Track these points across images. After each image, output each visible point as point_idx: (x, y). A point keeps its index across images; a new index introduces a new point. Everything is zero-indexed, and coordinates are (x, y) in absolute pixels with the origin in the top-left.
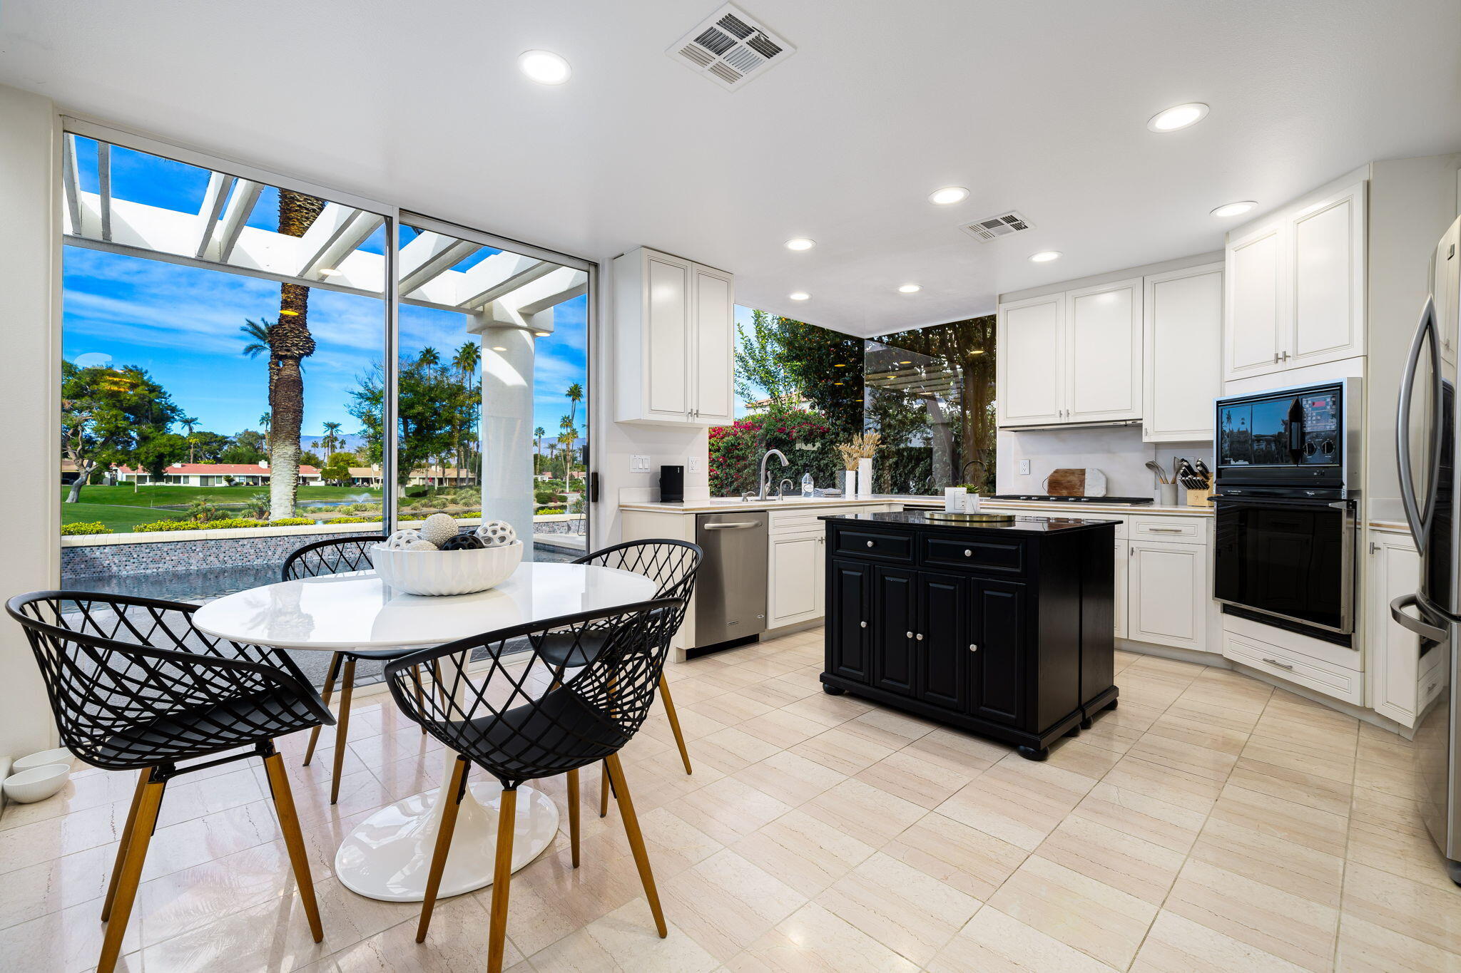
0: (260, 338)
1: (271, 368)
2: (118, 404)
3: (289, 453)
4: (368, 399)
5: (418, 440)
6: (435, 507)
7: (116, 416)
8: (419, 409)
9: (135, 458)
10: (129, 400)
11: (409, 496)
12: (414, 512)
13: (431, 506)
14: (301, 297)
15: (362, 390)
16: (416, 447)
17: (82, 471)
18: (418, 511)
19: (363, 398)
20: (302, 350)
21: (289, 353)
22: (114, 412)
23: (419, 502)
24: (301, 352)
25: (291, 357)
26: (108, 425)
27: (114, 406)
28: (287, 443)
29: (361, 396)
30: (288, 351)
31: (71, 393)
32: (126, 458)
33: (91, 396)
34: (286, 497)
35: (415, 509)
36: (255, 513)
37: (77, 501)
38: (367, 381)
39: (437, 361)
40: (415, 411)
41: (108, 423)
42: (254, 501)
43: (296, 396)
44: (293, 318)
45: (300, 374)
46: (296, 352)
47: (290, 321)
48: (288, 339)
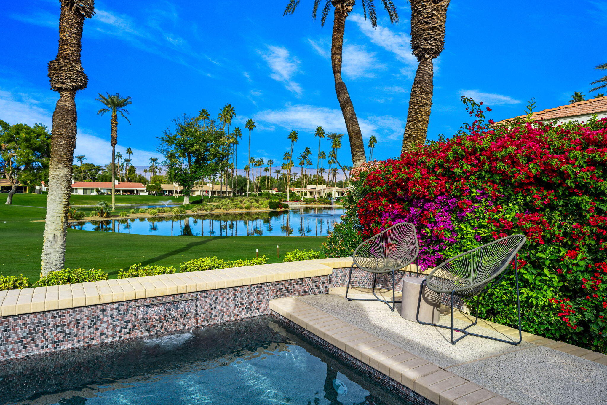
0: (106, 104)
1: (112, 123)
2: (30, 146)
4: (167, 141)
5: (197, 167)
6: (206, 210)
7: (28, 153)
8: (197, 147)
10: (35, 143)
11: (191, 203)
12: (194, 213)
13: (204, 210)
14: (74, 36)
15: (164, 136)
16: (195, 172)
17: (13, 186)
18: (196, 213)
19: (163, 140)
20: (74, 82)
21: (64, 86)
22: (27, 151)
23: (196, 207)
24: (74, 84)
25: (66, 89)
26: (24, 159)
27: (28, 147)
29: (163, 139)
30: (63, 83)
31: (6, 139)
33: (16, 142)
35: (194, 211)
37: (11, 204)
38: (166, 129)
39: (208, 117)
40: (194, 148)
41: (24, 157)
42: (98, 206)
43: (70, 124)
44: (68, 54)
45: (74, 104)
46: (70, 84)
47: (65, 57)
48: (62, 73)
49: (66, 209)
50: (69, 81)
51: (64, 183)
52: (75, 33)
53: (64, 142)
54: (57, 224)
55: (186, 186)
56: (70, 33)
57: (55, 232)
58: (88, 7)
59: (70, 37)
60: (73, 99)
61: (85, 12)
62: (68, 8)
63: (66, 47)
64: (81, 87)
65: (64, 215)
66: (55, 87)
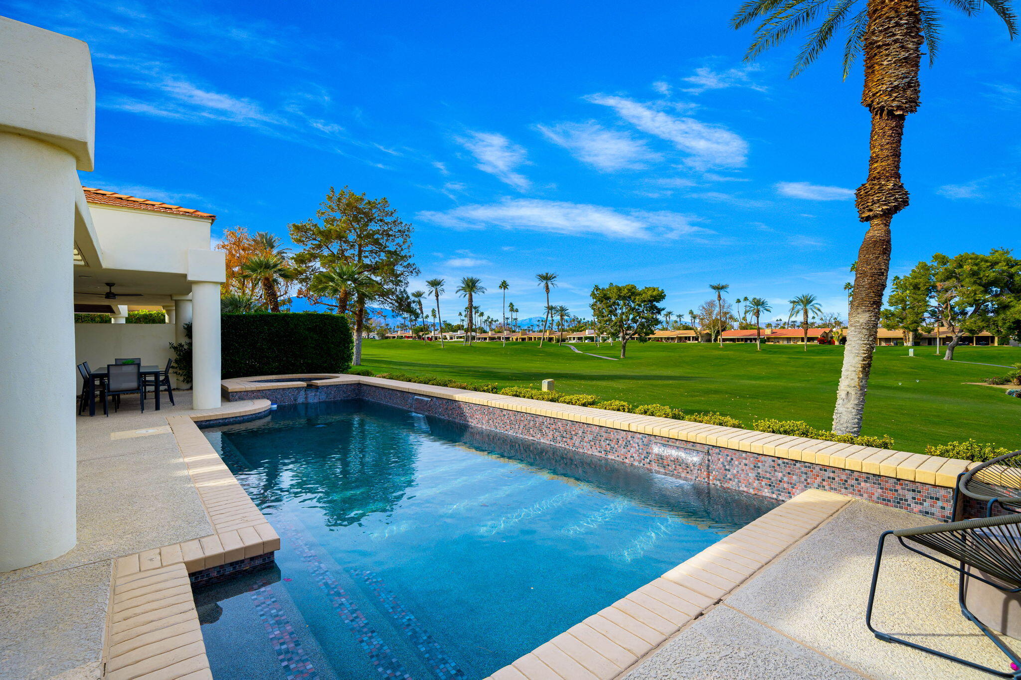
2: (978, 281)
3: (861, 321)
9: (994, 324)
10: (988, 276)
17: (955, 336)
20: (885, 205)
21: (871, 213)
22: (974, 288)
24: (885, 207)
25: (875, 217)
26: (967, 299)
27: (975, 283)
28: (860, 310)
30: (871, 210)
31: (943, 277)
32: (985, 325)
33: (957, 278)
34: (854, 369)
37: (952, 359)
41: (968, 297)
43: (877, 258)
44: (878, 173)
45: (888, 232)
46: (878, 209)
47: (874, 177)
48: (869, 199)
49: (866, 362)
50: (877, 205)
51: (864, 331)
52: (888, 143)
54: (852, 379)
56: (882, 146)
57: (849, 389)
58: (904, 101)
59: (882, 150)
60: (888, 226)
61: (902, 109)
62: (878, 117)
63: (876, 165)
64: (896, 209)
65: (861, 369)
66: (862, 218)
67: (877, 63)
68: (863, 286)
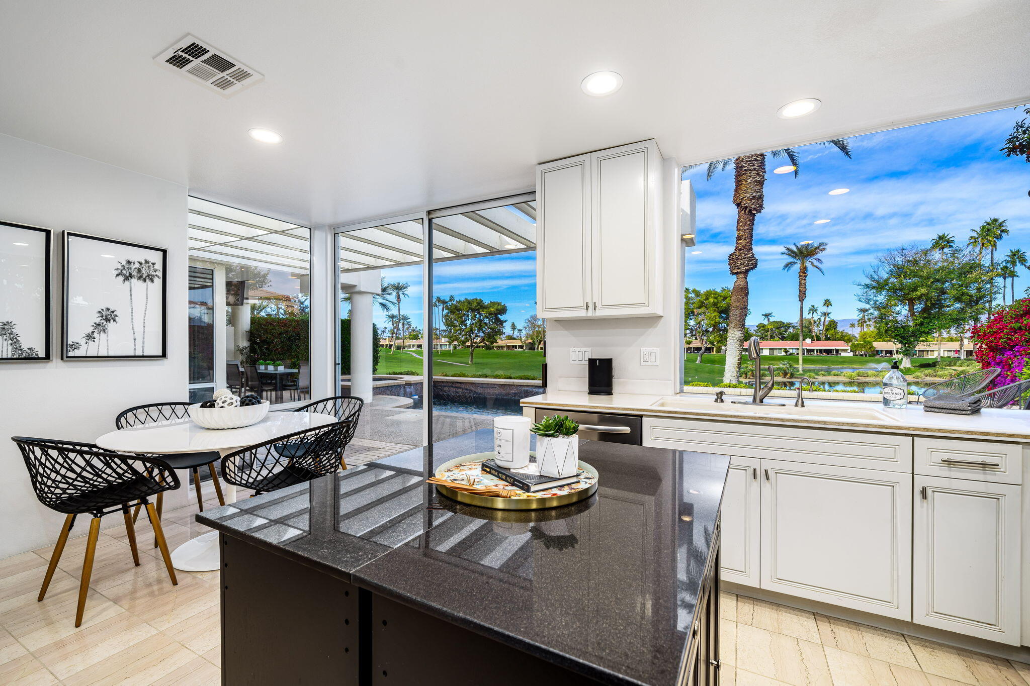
1: (800, 276)
2: (717, 309)
3: (736, 336)
4: (873, 288)
5: (924, 318)
6: (940, 377)
7: (715, 316)
8: (923, 290)
10: (722, 307)
11: (915, 367)
12: (916, 380)
13: (935, 376)
14: (747, 231)
15: (868, 282)
16: (922, 324)
17: (703, 347)
18: (920, 380)
19: (868, 287)
20: (747, 266)
21: (739, 271)
22: (714, 314)
23: (922, 371)
24: (747, 268)
25: (741, 273)
26: (712, 321)
27: (715, 311)
28: (735, 330)
29: (867, 286)
30: (739, 269)
31: (697, 305)
33: (706, 307)
35: (917, 377)
36: (781, 374)
37: (701, 363)
38: (873, 273)
39: (951, 244)
40: (919, 293)
42: (781, 366)
43: (743, 298)
44: (743, 246)
45: (747, 282)
46: (743, 269)
47: (740, 249)
48: (738, 262)
49: (739, 362)
50: (743, 266)
51: (738, 342)
52: (748, 229)
53: (738, 312)
55: (906, 343)
56: (745, 230)
57: (731, 378)
58: (758, 206)
59: (745, 233)
60: (746, 279)
61: (756, 211)
62: (743, 212)
63: (741, 241)
64: (752, 269)
65: (737, 366)
66: (733, 273)
67: (744, 180)
68: (736, 315)
